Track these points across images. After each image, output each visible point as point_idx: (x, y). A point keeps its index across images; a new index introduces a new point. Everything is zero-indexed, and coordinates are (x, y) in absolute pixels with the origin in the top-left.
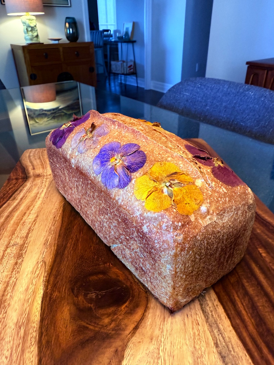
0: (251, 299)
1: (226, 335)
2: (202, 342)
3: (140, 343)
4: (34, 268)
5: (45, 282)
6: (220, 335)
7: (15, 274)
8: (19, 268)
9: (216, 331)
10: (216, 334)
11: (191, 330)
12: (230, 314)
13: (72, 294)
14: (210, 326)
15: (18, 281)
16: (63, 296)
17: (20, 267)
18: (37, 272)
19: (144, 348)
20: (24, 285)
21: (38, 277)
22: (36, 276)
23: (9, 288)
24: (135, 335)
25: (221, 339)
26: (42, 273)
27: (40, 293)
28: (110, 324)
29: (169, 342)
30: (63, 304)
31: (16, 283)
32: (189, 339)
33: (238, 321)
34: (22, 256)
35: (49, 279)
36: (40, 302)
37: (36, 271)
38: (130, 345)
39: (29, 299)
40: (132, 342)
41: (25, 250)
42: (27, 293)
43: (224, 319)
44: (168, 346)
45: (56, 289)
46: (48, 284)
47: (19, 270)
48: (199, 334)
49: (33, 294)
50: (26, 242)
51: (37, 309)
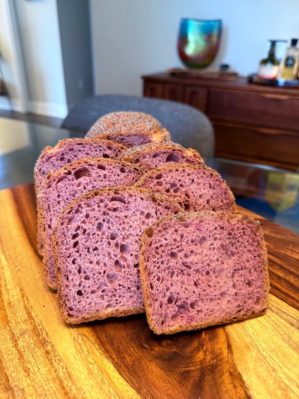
0: (285, 280)
1: (291, 314)
2: (282, 328)
3: (243, 356)
4: (75, 347)
5: (104, 353)
6: (289, 316)
7: (59, 364)
8: (55, 356)
9: (283, 315)
10: (285, 317)
11: (268, 324)
12: (282, 298)
13: (145, 350)
14: (277, 313)
15: (69, 369)
16: (138, 357)
17: (57, 354)
18: (85, 349)
19: (248, 358)
20: (82, 370)
21: (91, 353)
22: (88, 354)
23: (66, 383)
24: (234, 352)
25: (291, 318)
26: (91, 347)
27: (109, 368)
28: (206, 356)
29: (262, 342)
30: (146, 364)
31: (69, 372)
32: (273, 331)
33: (290, 300)
34: (47, 341)
35: (106, 350)
36: (118, 376)
37: (82, 349)
38: (237, 362)
39: (102, 380)
40: (236, 359)
41: (44, 332)
42: (95, 376)
43: (282, 304)
44: (264, 346)
45: (123, 354)
46: (110, 354)
47: (58, 357)
48: (276, 324)
49: (103, 373)
50: (36, 324)
51: (122, 384)
